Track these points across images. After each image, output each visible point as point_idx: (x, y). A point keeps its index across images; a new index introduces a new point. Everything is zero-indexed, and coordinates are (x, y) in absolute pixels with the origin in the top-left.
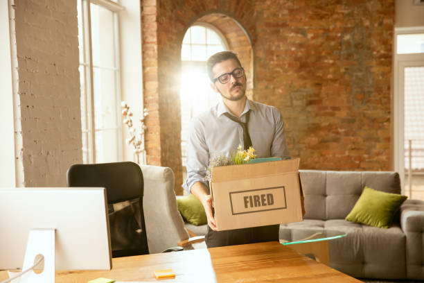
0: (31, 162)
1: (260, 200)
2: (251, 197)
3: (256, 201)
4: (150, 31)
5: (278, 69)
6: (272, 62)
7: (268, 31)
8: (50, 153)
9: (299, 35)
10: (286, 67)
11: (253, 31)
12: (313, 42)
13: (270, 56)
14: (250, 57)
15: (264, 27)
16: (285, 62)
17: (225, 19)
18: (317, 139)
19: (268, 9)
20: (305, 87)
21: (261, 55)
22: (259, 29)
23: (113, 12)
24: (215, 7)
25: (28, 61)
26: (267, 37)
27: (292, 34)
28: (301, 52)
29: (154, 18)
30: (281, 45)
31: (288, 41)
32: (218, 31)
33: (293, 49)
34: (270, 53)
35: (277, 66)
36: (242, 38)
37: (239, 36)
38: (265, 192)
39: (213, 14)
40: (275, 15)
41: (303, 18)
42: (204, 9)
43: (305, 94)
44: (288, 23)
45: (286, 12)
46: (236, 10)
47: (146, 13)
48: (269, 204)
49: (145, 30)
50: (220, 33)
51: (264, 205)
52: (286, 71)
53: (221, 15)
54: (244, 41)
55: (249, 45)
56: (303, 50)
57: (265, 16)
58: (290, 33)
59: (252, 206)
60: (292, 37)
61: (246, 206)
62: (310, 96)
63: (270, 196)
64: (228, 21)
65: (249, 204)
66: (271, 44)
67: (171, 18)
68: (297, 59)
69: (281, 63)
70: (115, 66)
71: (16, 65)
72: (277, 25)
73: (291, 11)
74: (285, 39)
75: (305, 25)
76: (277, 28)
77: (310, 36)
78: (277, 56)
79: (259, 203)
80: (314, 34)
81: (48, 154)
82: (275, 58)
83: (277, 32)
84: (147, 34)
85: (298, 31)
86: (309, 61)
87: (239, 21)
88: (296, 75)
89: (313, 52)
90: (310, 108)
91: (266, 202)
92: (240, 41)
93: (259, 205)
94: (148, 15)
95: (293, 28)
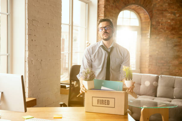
0: (32, 63)
1: (104, 102)
2: (100, 100)
3: (102, 102)
4: (101, 12)
5: (161, 30)
6: (159, 27)
7: (158, 13)
8: (43, 60)
9: (172, 15)
10: (166, 29)
11: (151, 13)
12: (179, 18)
13: (158, 24)
14: (149, 24)
15: (156, 11)
16: (165, 27)
17: (138, 7)
18: (178, 62)
19: (158, 3)
20: (174, 39)
21: (154, 23)
22: (154, 12)
23: (86, 3)
24: (134, 2)
25: (33, 21)
26: (157, 15)
27: (169, 15)
28: (173, 22)
29: (103, 6)
30: (163, 19)
31: (167, 18)
32: (136, 12)
33: (169, 21)
34: (158, 23)
35: (161, 28)
36: (146, 16)
37: (145, 15)
38: (107, 99)
39: (133, 5)
40: (162, 6)
41: (175, 7)
42: (129, 3)
43: (173, 41)
44: (167, 9)
45: (167, 4)
46: (144, 3)
47: (100, 4)
48: (107, 104)
49: (99, 11)
50: (136, 13)
51: (105, 104)
52: (165, 31)
53: (137, 6)
54: (147, 17)
55: (149, 19)
56: (174, 21)
57: (157, 6)
58: (168, 14)
59: (100, 104)
60: (169, 16)
61: (98, 104)
62: (176, 42)
63: (108, 101)
64: (140, 8)
65: (99, 103)
66: (159, 18)
67: (112, 6)
68: (170, 26)
69: (163, 27)
70: (86, 26)
71: (27, 22)
72: (163, 10)
73: (169, 4)
74: (165, 17)
75: (176, 10)
76: (162, 12)
77: (177, 15)
78: (162, 24)
79: (103, 103)
80: (180, 15)
81: (42, 60)
82: (160, 25)
83: (162, 13)
84: (100, 13)
85: (172, 13)
86: (176, 26)
87: (145, 8)
88: (170, 33)
89: (178, 23)
90: (175, 48)
91: (106, 103)
92: (145, 17)
93: (103, 104)
94: (101, 5)
95: (170, 11)
